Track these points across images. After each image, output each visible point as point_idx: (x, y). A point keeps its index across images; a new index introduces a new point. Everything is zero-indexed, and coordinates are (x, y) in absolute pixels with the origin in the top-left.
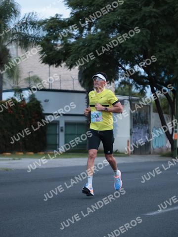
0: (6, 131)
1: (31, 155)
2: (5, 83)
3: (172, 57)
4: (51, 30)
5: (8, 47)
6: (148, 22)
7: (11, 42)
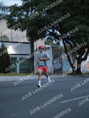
3: (73, 26)
4: (12, 12)
6: (61, 8)
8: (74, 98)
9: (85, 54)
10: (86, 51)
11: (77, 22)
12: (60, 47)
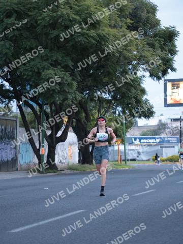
3: (36, 70)
6: (11, 34)
8: (41, 220)
9: (63, 129)
10: (65, 122)
11: (45, 63)
12: (11, 115)
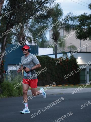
0: (59, 74)
1: (72, 86)
2: (58, 49)
4: (81, 21)
5: (59, 31)
7: (61, 29)
